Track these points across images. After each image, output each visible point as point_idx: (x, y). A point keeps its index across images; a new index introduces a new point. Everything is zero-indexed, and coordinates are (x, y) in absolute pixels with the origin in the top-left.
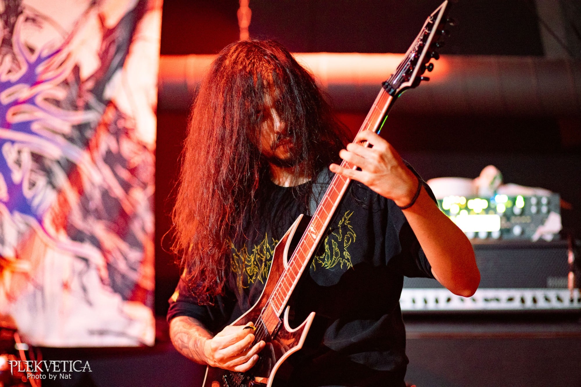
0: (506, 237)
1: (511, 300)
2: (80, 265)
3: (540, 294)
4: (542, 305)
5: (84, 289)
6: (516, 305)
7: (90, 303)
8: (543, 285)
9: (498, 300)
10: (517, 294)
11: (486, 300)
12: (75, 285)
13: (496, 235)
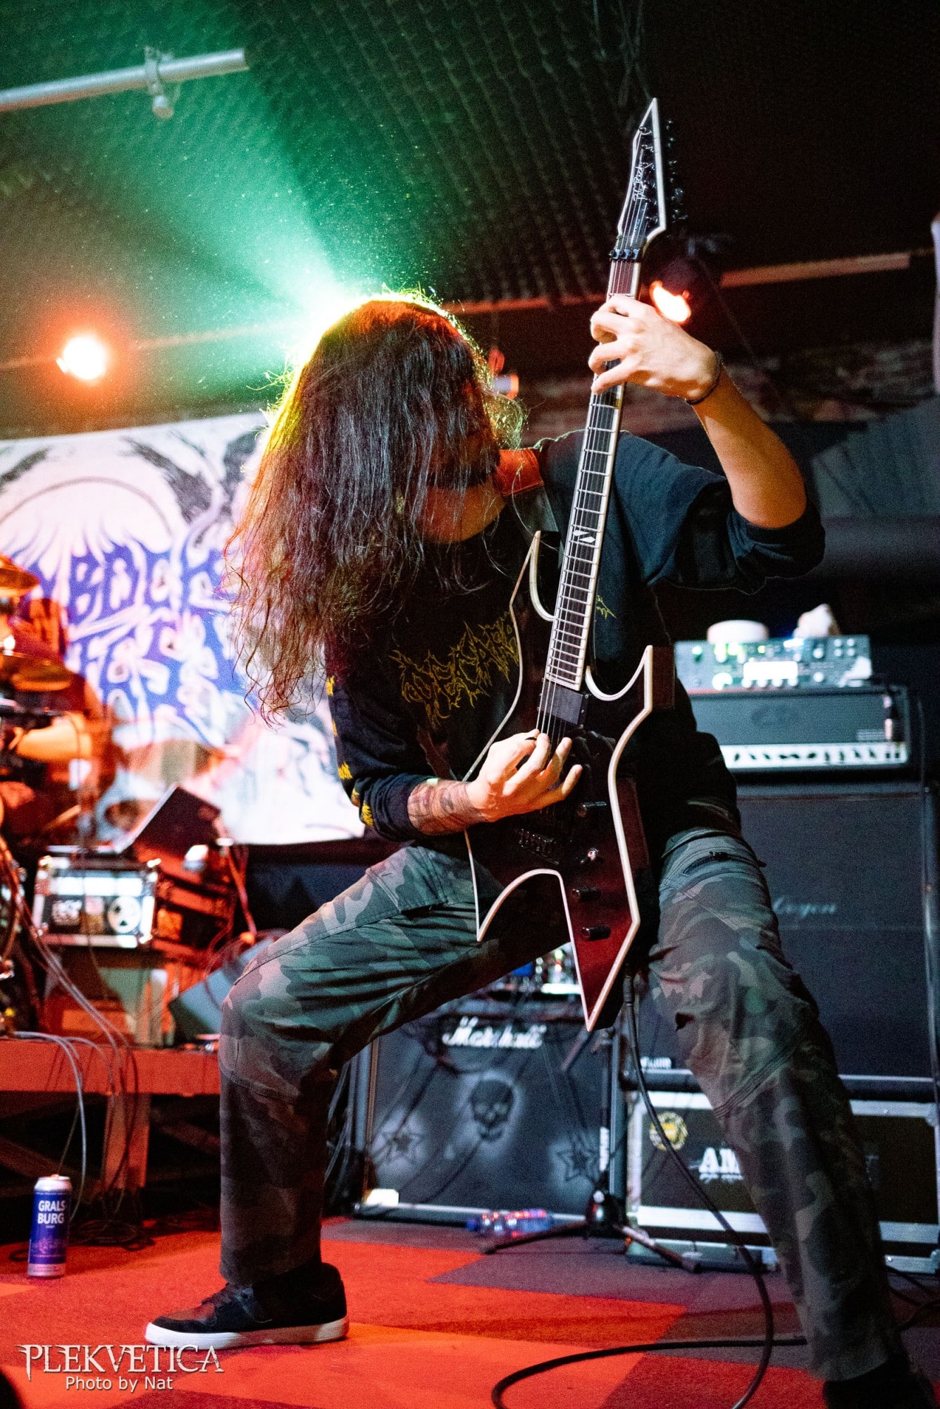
0: (804, 685)
1: (812, 756)
2: (299, 749)
3: (848, 749)
4: (851, 760)
5: (302, 776)
6: (819, 762)
7: (307, 793)
8: (854, 740)
9: (796, 756)
10: (819, 749)
11: (783, 757)
12: (291, 772)
13: (793, 682)
